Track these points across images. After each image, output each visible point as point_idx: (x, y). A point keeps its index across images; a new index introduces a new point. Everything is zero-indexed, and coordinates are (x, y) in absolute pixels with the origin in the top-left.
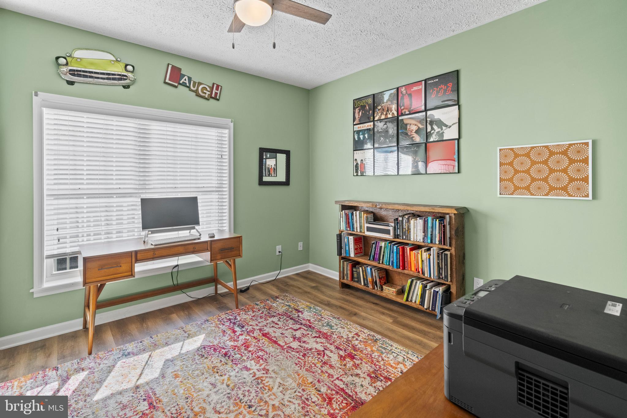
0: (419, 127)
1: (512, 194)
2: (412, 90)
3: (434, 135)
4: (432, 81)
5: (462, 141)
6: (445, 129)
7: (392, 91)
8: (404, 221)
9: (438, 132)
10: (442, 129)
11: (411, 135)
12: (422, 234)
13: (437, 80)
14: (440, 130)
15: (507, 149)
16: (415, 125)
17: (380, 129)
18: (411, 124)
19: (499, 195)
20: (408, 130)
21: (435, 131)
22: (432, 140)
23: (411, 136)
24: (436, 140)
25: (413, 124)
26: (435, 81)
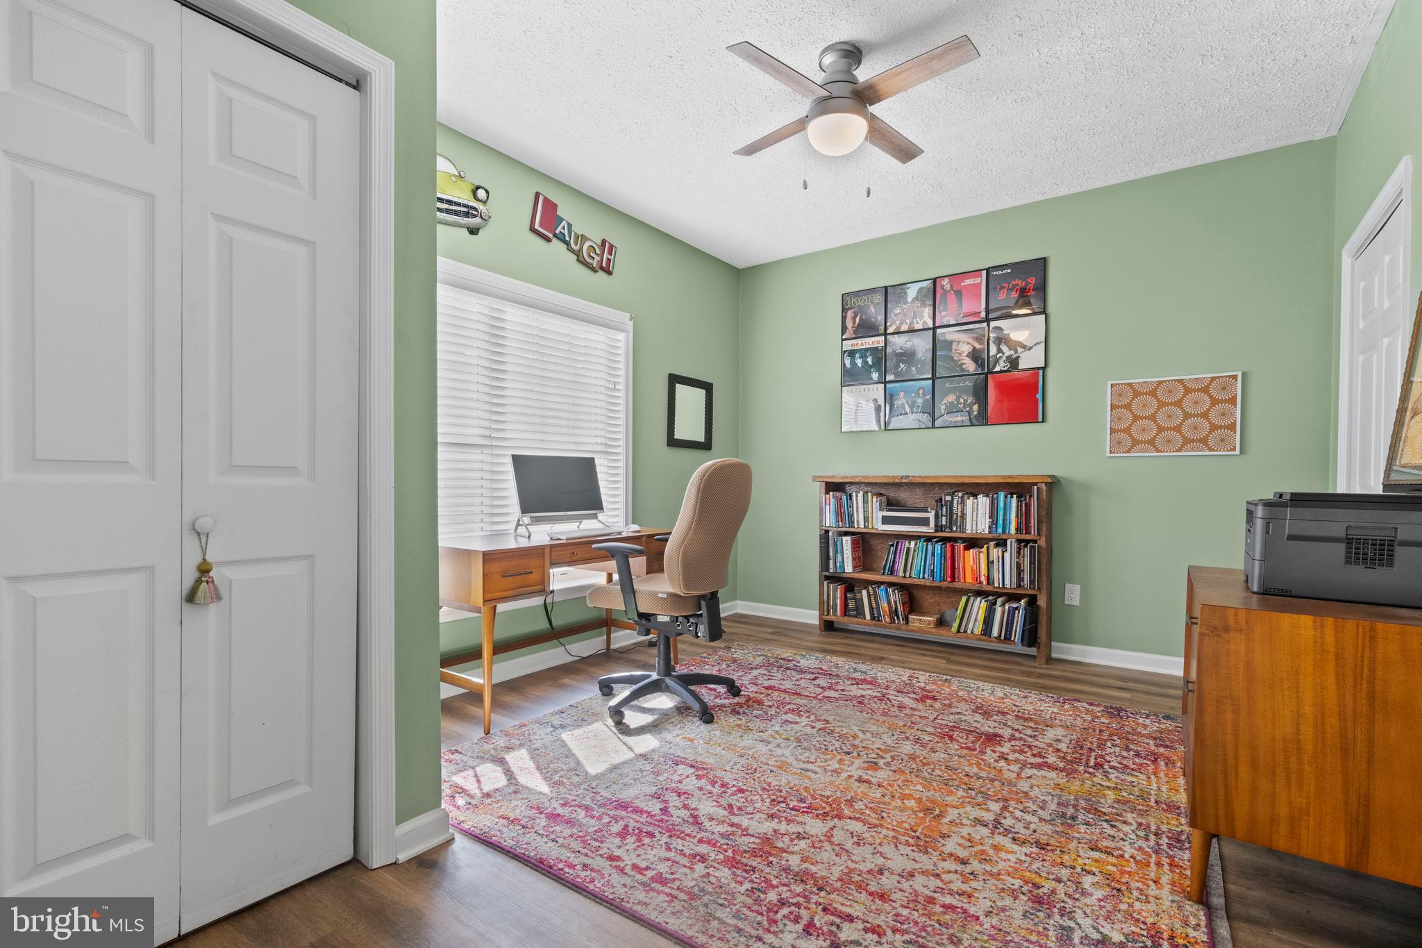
0: (974, 347)
1: (1128, 452)
2: (962, 284)
3: (1001, 362)
4: (1000, 272)
5: (1050, 371)
6: (1022, 352)
7: (924, 284)
8: (955, 502)
9: (1009, 357)
10: (1016, 352)
11: (960, 360)
12: (988, 520)
13: (1009, 271)
14: (1012, 352)
15: (1122, 384)
16: (968, 344)
17: (898, 348)
18: (959, 342)
19: (1108, 454)
20: (953, 351)
21: (1003, 354)
22: (997, 368)
23: (960, 362)
24: (1006, 368)
25: (964, 342)
26: (1004, 272)
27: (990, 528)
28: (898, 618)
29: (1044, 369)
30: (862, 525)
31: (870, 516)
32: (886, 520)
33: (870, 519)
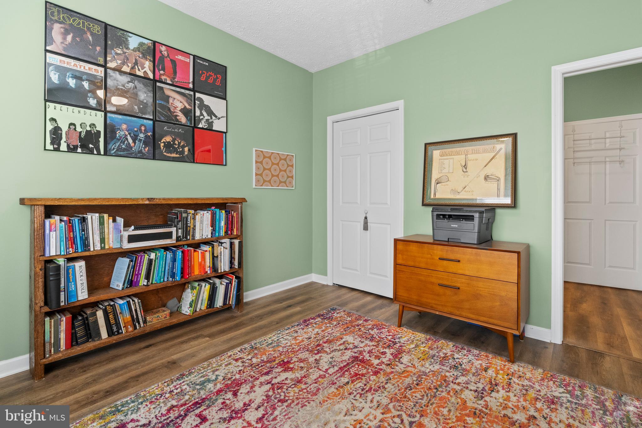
0: (185, 106)
1: (262, 186)
2: (176, 57)
3: (203, 122)
4: (202, 62)
6: (215, 119)
7: (146, 41)
8: (189, 218)
9: (207, 120)
10: (211, 118)
11: (175, 112)
12: (211, 228)
13: (207, 64)
14: (209, 118)
15: (259, 151)
16: (181, 102)
18: (174, 99)
19: (254, 186)
20: (170, 104)
21: (204, 117)
22: (200, 126)
23: (175, 114)
24: (205, 127)
25: (179, 101)
26: (204, 63)
27: (212, 233)
28: (139, 323)
29: (225, 133)
30: (98, 247)
31: (106, 237)
32: (132, 239)
33: (106, 240)
